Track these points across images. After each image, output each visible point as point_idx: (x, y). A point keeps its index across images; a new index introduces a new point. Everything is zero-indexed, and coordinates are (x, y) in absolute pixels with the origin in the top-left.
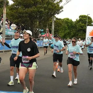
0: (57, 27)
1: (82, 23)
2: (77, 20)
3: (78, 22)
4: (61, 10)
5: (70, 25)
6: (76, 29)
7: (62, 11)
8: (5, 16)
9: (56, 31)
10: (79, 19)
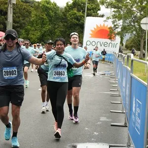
0: (21, 18)
1: (79, 11)
2: (67, 4)
3: (69, 8)
5: (52, 14)
6: (66, 24)
9: (18, 27)
10: (72, 2)
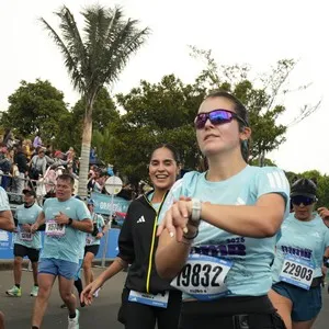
4: (278, 138)
7: (284, 139)
8: (86, 149)
